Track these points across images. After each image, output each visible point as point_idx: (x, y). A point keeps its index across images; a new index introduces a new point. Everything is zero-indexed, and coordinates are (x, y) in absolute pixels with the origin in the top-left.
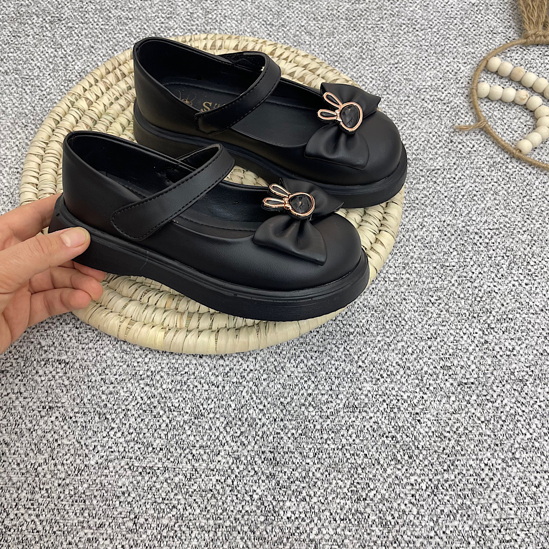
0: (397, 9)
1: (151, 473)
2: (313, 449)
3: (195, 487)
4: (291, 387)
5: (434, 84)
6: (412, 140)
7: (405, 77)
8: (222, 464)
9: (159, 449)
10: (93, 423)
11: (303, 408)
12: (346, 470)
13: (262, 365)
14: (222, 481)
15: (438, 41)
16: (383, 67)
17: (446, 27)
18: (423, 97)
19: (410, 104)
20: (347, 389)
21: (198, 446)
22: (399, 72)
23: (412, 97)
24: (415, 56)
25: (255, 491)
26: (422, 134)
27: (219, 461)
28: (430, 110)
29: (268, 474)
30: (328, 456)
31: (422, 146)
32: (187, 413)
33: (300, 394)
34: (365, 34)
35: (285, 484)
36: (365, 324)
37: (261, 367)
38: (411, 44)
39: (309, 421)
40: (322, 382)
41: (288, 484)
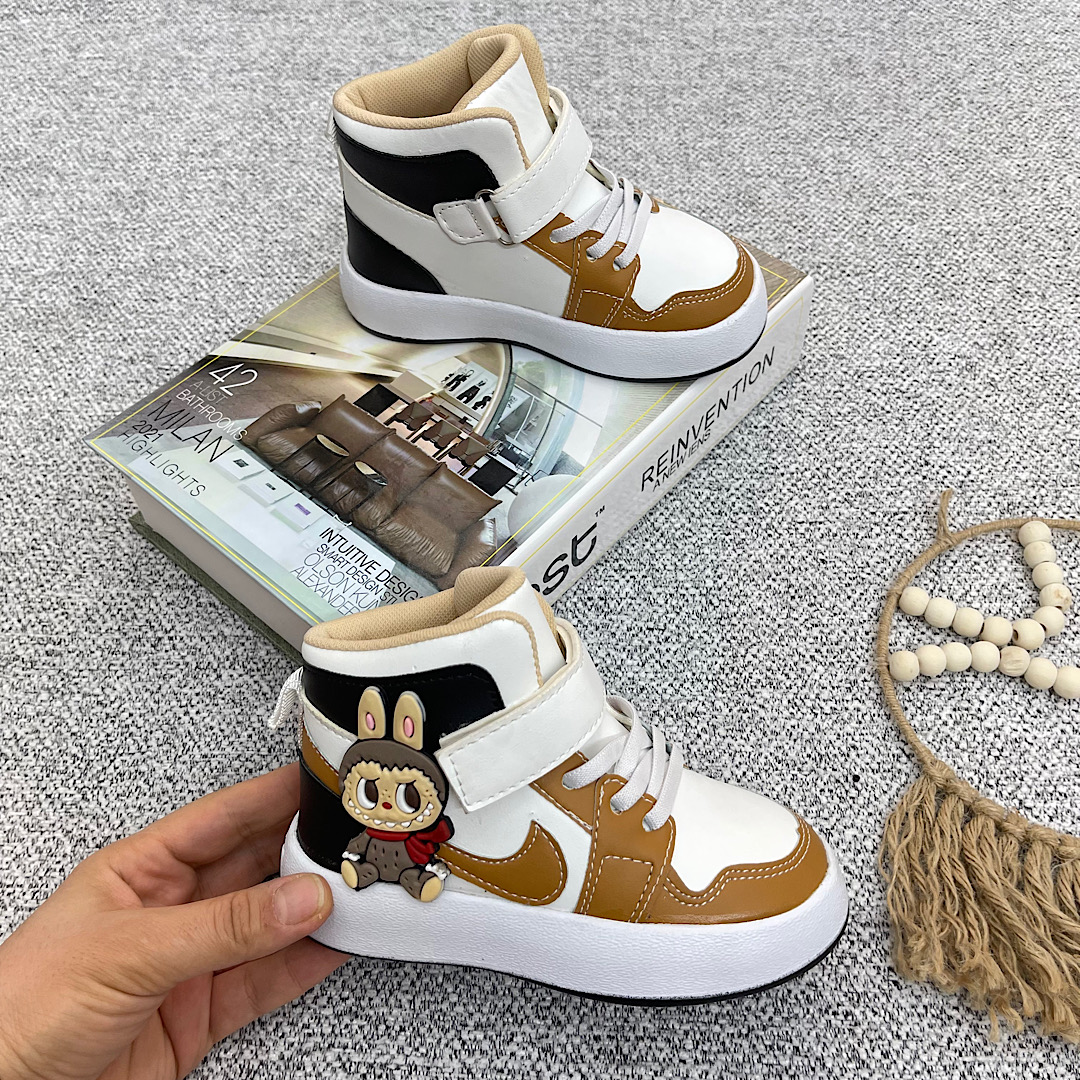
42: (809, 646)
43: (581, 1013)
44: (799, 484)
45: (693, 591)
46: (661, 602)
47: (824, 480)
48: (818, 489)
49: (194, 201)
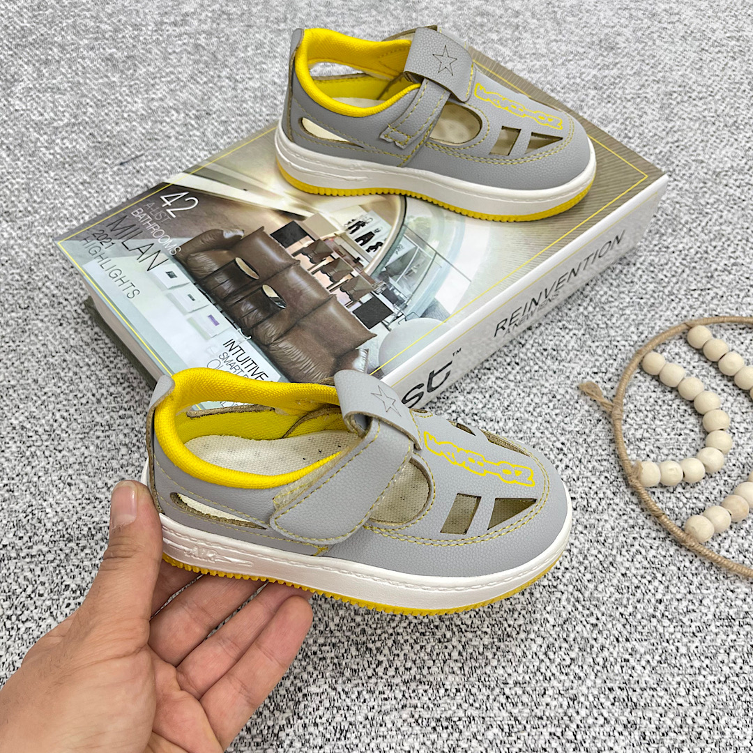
0: (661, 74)
1: (450, 727)
2: (682, 683)
3: (520, 746)
4: (630, 590)
5: (735, 165)
6: (724, 239)
7: (693, 158)
8: (553, 708)
9: (454, 691)
10: (350, 657)
11: (654, 621)
12: (741, 712)
13: (581, 560)
14: (559, 734)
15: (727, 111)
16: (659, 147)
17: (732, 94)
18: (725, 182)
19: (710, 192)
20: (713, 590)
21: (511, 682)
22: (684, 152)
23: (710, 184)
24: (699, 131)
25: (612, 749)
26: (737, 230)
27: (547, 705)
28: (739, 198)
29: (626, 722)
30: (708, 693)
31: (739, 248)
32: (486, 633)
33: (646, 601)
34: (624, 107)
35: (654, 737)
36: (718, 495)
37: (581, 563)
38: (690, 116)
39: (668, 642)
40: (674, 582)
41: (658, 738)
42: (719, 382)
43: (595, 671)
44: (688, 258)
45: (623, 343)
46: (600, 352)
47: (706, 255)
48: (702, 262)
49: (175, 61)
